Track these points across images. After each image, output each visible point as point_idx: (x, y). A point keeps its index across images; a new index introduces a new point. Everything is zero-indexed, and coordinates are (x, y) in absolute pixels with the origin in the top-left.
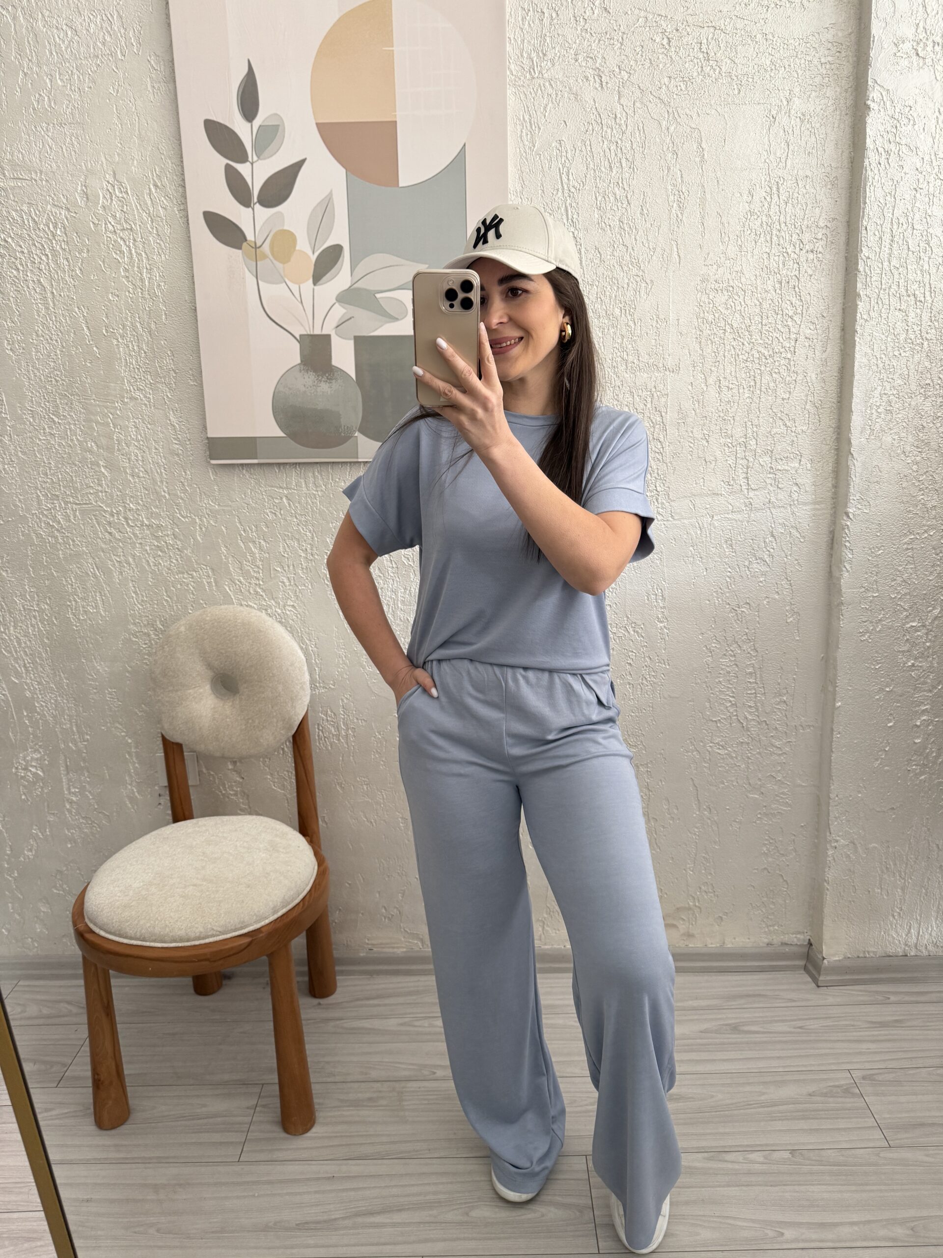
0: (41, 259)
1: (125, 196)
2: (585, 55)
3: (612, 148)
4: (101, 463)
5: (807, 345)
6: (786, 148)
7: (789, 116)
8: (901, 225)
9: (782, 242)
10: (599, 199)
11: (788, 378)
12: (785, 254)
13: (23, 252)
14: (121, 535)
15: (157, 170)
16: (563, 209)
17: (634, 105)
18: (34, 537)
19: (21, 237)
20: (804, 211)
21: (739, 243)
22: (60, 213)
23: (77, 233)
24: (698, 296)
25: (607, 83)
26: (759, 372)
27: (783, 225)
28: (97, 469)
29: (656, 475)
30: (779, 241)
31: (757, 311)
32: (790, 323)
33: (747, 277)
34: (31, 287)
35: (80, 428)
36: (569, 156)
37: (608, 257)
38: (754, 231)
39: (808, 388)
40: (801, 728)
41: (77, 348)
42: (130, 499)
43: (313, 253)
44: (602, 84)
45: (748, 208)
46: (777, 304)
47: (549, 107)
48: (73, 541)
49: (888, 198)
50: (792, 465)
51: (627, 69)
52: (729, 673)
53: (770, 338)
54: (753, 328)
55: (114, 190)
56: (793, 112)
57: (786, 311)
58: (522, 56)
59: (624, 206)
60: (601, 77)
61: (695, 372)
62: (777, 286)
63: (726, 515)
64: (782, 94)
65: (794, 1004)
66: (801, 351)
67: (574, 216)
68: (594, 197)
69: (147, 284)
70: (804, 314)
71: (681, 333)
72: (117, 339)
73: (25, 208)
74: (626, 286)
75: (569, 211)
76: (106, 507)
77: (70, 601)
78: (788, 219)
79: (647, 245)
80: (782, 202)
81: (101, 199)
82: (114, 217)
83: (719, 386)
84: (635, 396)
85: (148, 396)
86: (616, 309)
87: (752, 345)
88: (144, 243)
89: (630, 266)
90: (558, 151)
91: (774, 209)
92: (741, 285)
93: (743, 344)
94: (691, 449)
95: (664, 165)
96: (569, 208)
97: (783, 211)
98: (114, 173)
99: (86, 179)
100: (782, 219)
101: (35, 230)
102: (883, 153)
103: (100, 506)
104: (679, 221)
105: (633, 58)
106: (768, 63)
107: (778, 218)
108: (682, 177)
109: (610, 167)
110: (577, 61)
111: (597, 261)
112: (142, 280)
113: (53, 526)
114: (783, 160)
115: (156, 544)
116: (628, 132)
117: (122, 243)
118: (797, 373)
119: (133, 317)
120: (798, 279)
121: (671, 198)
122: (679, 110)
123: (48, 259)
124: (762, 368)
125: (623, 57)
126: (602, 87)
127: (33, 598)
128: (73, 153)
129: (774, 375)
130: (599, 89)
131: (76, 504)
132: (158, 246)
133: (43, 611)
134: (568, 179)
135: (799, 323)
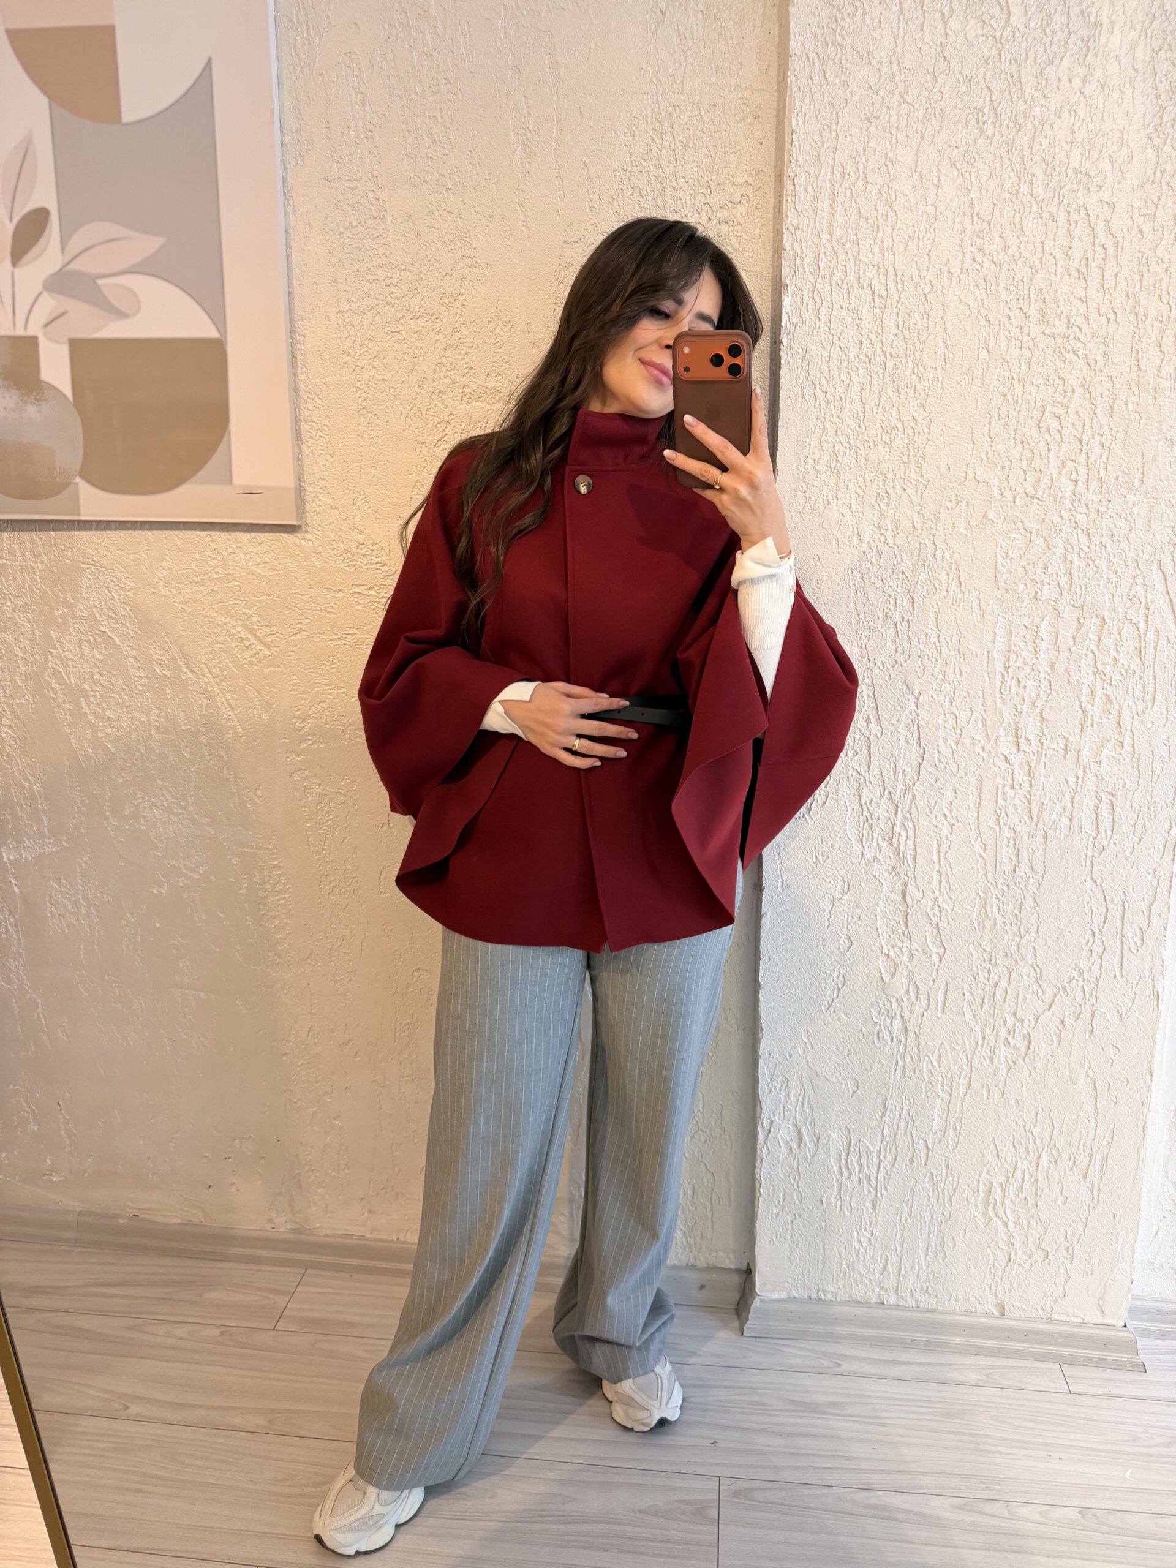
6: (683, 61)
8: (846, 177)
20: (713, 159)
27: (681, 181)
36: (365, 77)
38: (637, 190)
43: (11, 220)
45: (627, 156)
47: (333, 4)
49: (826, 134)
74: (452, 272)
78: (689, 171)
80: (678, 144)
89: (457, 243)
90: (349, 71)
91: (668, 156)
95: (501, 88)
96: (367, 156)
97: (680, 159)
100: (679, 172)
102: (816, 61)
104: (526, 176)
107: (673, 169)
108: (527, 106)
109: (424, 93)
111: (408, 236)
114: (679, 80)
116: (446, 40)
121: (514, 139)
122: (521, 3)
134: (365, 113)
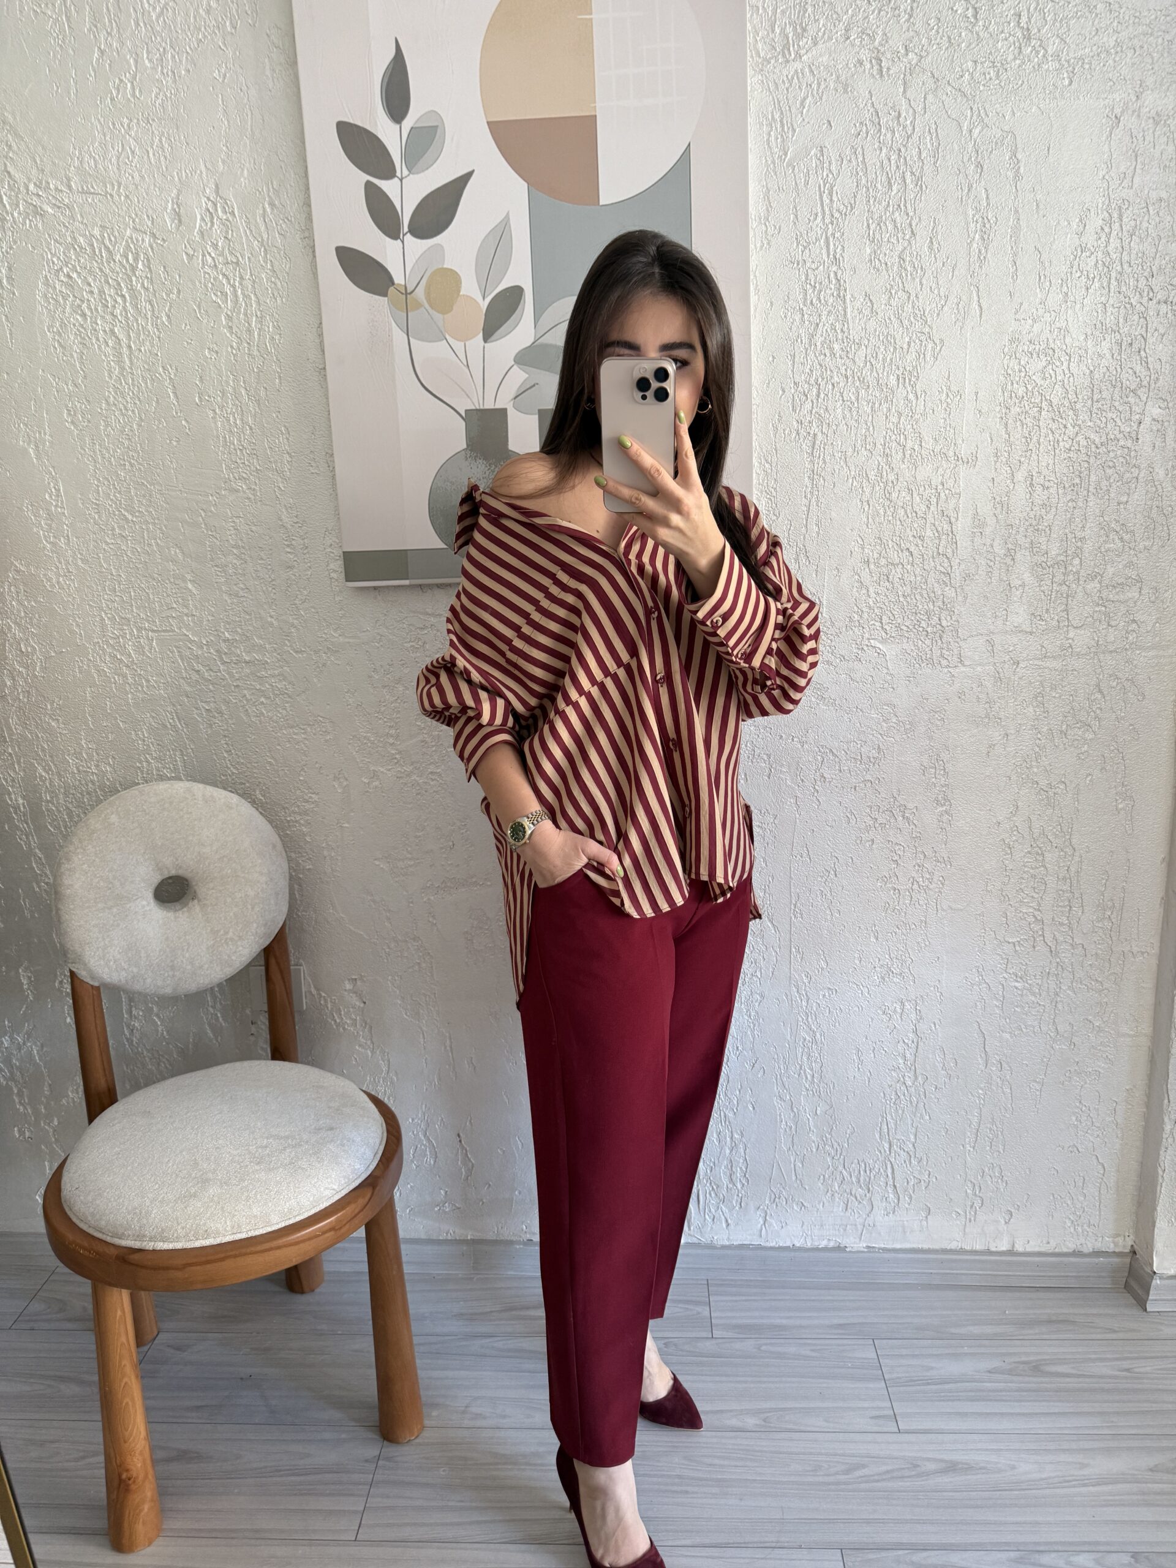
0: (116, 301)
1: (231, 219)
2: (860, 29)
3: (893, 157)
4: (188, 577)
5: (1155, 428)
6: (1134, 159)
7: (1139, 116)
9: (1124, 289)
10: (873, 227)
11: (1128, 475)
12: (1127, 305)
13: (92, 292)
14: (212, 674)
15: (275, 183)
16: (822, 241)
17: (925, 98)
18: (95, 675)
19: (90, 272)
20: (1156, 246)
21: (1065, 289)
22: (143, 240)
23: (164, 267)
24: (1005, 362)
25: (888, 69)
26: (1086, 465)
27: (1126, 266)
28: (183, 585)
29: (940, 603)
30: (1119, 286)
31: (1087, 382)
32: (1132, 400)
33: (1074, 336)
34: (101, 340)
35: (161, 529)
36: (833, 168)
37: (883, 306)
38: (1085, 273)
39: (1154, 489)
40: (1130, 955)
41: (159, 421)
42: (224, 626)
43: (484, 299)
44: (881, 71)
45: (1078, 243)
46: (1115, 372)
47: (808, 101)
48: (148, 681)
50: (1130, 596)
51: (916, 51)
52: (1034, 876)
53: (1104, 420)
54: (1078, 406)
55: (216, 210)
56: (1144, 110)
57: (1126, 383)
58: (773, 31)
59: (907, 237)
60: (881, 61)
61: (998, 464)
62: (1116, 348)
63: (1036, 662)
64: (1130, 86)
65: (1114, 1336)
66: (1146, 438)
67: (838, 251)
68: (865, 224)
69: (256, 337)
70: (1153, 386)
71: (980, 411)
72: (214, 411)
73: (96, 232)
74: (905, 346)
75: (831, 243)
76: (192, 635)
77: (141, 762)
78: (1133, 256)
79: (936, 292)
80: (1125, 233)
81: (198, 221)
82: (215, 246)
83: (1031, 485)
84: (915, 495)
85: (253, 487)
86: (892, 377)
87: (1077, 428)
88: (254, 282)
89: (912, 319)
90: (818, 162)
91: (1114, 243)
92: (1064, 347)
93: (1065, 427)
94: (990, 570)
95: (963, 181)
96: (831, 239)
97: (1126, 247)
98: (217, 186)
99: (178, 195)
100: (1125, 258)
101: (108, 262)
103: (186, 635)
104: (982, 260)
105: (926, 35)
106: (1112, 44)
107: (1119, 255)
108: (987, 198)
109: (889, 182)
110: (848, 38)
111: (867, 312)
112: (249, 331)
113: (121, 661)
114: (1129, 179)
115: (258, 687)
116: (915, 137)
117: (224, 281)
118: (1139, 467)
119: (236, 379)
120: (1145, 340)
121: (972, 225)
122: (987, 106)
123: (125, 301)
124: (1092, 460)
125: (911, 33)
126: (882, 76)
127: (91, 758)
128: (162, 158)
129: (1109, 471)
130: (877, 77)
131: (153, 631)
132: (273, 285)
133: (104, 773)
134: (831, 200)
135: (1144, 399)
